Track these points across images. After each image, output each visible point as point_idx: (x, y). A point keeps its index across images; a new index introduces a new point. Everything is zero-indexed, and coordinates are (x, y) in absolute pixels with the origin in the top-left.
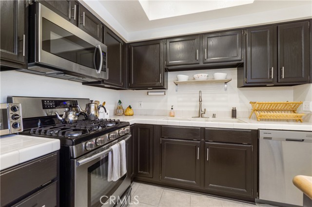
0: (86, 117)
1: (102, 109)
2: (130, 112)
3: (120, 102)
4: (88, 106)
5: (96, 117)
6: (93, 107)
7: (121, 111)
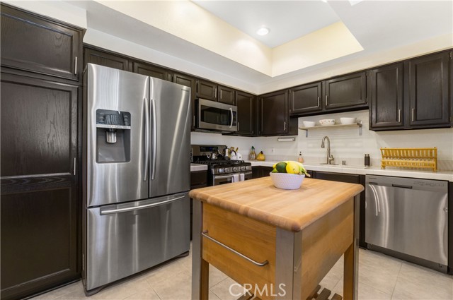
0: (221, 157)
1: (233, 153)
2: (261, 157)
3: (253, 148)
4: (224, 151)
5: (229, 158)
6: (227, 151)
7: (254, 156)
